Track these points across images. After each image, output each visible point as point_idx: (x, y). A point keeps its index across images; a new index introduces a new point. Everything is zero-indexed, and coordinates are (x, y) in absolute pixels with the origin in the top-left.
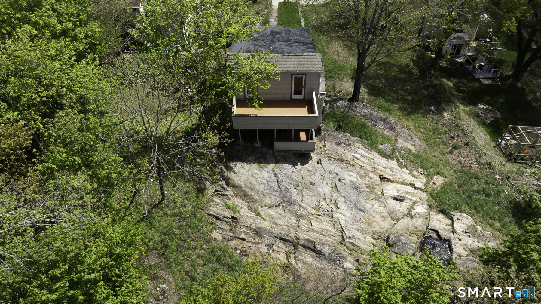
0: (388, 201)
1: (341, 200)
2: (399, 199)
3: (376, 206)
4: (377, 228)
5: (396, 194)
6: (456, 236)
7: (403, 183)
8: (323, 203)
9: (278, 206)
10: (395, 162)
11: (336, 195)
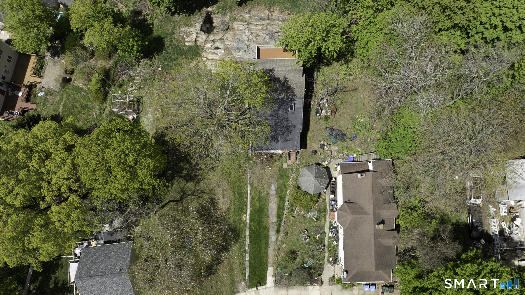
0: (223, 47)
1: (246, 42)
2: (217, 48)
3: (229, 44)
4: (231, 33)
5: (219, 50)
6: (197, 31)
7: (213, 59)
8: (254, 39)
9: (275, 32)
10: (213, 72)
11: (248, 43)
